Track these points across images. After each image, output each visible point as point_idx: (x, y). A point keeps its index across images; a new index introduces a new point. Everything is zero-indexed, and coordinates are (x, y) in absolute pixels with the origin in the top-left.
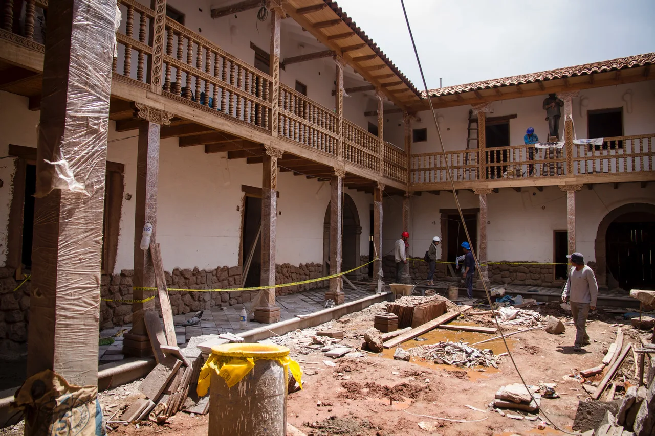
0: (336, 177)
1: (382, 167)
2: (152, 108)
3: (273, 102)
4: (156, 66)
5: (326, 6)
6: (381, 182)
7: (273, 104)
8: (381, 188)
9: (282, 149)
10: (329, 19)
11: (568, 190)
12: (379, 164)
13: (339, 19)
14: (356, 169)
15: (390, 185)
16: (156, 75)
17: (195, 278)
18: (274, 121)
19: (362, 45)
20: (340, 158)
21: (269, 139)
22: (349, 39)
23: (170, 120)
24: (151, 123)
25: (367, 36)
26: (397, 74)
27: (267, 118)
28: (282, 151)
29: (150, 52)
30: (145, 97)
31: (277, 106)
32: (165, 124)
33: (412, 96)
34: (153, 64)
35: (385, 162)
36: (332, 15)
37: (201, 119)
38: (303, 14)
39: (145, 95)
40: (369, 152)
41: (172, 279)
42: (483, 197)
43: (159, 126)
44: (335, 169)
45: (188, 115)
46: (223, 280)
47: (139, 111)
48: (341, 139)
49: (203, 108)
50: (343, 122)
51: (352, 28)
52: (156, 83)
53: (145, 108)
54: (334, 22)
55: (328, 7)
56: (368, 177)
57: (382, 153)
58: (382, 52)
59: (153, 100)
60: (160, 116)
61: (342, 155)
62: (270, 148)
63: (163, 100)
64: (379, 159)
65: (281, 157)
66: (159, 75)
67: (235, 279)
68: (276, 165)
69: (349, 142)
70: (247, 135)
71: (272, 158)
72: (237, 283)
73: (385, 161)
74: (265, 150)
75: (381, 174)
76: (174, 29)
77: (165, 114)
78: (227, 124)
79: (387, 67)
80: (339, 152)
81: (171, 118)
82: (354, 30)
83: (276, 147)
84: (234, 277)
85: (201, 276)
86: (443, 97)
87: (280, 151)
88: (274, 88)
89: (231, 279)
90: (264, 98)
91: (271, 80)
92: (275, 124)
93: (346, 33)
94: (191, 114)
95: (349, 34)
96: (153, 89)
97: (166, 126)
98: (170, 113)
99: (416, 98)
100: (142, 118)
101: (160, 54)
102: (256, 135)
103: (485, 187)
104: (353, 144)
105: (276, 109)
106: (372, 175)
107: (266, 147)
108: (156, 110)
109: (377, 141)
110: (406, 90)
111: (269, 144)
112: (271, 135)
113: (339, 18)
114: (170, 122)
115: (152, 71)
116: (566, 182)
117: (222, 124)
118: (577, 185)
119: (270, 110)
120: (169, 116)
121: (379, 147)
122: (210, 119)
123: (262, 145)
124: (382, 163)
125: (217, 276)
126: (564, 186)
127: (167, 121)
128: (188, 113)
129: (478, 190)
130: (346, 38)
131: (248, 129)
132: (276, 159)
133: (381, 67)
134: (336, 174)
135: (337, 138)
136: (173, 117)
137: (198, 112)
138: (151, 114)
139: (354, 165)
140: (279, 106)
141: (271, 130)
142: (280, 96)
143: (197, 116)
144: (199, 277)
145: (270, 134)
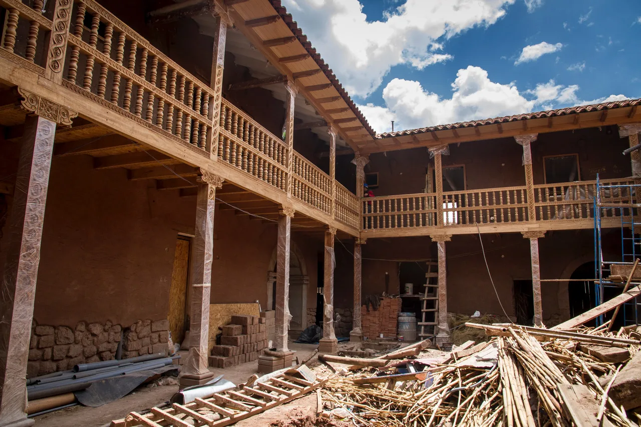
0: (285, 216)
1: (334, 210)
2: (45, 100)
3: (214, 120)
4: (55, 46)
5: (279, 18)
6: (333, 225)
7: (213, 122)
8: (333, 232)
9: (222, 176)
10: (282, 37)
11: (530, 237)
12: (331, 206)
13: (294, 37)
14: (306, 208)
15: (342, 230)
16: (55, 58)
17: (106, 334)
18: (214, 142)
19: (316, 71)
20: (289, 195)
21: (207, 162)
22: (303, 61)
23: (72, 119)
24: (41, 120)
25: (322, 61)
26: (351, 108)
27: (204, 137)
28: (221, 179)
29: (48, 27)
30: (35, 83)
31: (218, 125)
32: (63, 123)
33: (366, 135)
34: (52, 42)
35: (336, 204)
36: (285, 31)
37: (117, 125)
38: (253, 26)
39: (35, 80)
40: (321, 191)
41: (73, 337)
42: (441, 244)
43: (54, 125)
44: (284, 207)
45: (99, 117)
46: (144, 337)
47: (24, 99)
48: (291, 173)
49: (121, 112)
50: (293, 154)
51: (306, 49)
52: (55, 68)
53: (34, 98)
54: (287, 40)
55: (281, 19)
56: (319, 218)
57: (334, 194)
58: (338, 80)
59: (47, 88)
60: (56, 111)
61: (292, 191)
62: (207, 173)
63: (63, 91)
64: (331, 201)
65: (220, 186)
66: (59, 58)
67: (159, 336)
68: (214, 194)
69: (299, 178)
70: (179, 154)
71: (210, 186)
72: (162, 340)
73: (336, 202)
74: (200, 175)
75: (333, 217)
76: (87, 7)
77: (66, 111)
78: (152, 137)
79: (342, 100)
80: (288, 187)
81: (73, 117)
82: (308, 52)
83: (215, 172)
84: (158, 333)
85: (115, 333)
86: (398, 138)
87: (220, 179)
88: (215, 103)
89: (155, 336)
90: (202, 112)
91: (212, 94)
92: (214, 145)
93: (300, 55)
94: (104, 117)
95: (303, 56)
96: (50, 74)
97: (66, 126)
98: (73, 111)
99: (370, 138)
100: (28, 111)
101: (64, 32)
102: (189, 154)
103: (443, 234)
104: (303, 180)
105: (217, 129)
106: (324, 217)
107: (203, 172)
108: (51, 102)
109: (329, 180)
110: (360, 128)
111: (207, 169)
112: (209, 158)
113: (294, 35)
114: (72, 122)
115: (49, 52)
116: (529, 228)
117: (147, 136)
118: (540, 232)
119: (209, 129)
120: (70, 114)
121: (331, 187)
122: (131, 126)
123: (198, 168)
124: (334, 204)
125: (137, 333)
126: (527, 232)
127: (67, 120)
128: (99, 115)
129: (435, 237)
130: (299, 60)
131: (180, 146)
132: (214, 187)
133: (334, 99)
134: (284, 212)
135: (286, 171)
136: (76, 116)
137: (113, 114)
138: (43, 107)
139: (305, 204)
140: (220, 125)
141: (210, 152)
142: (221, 114)
143: (111, 120)
144: (112, 333)
145: (208, 156)
